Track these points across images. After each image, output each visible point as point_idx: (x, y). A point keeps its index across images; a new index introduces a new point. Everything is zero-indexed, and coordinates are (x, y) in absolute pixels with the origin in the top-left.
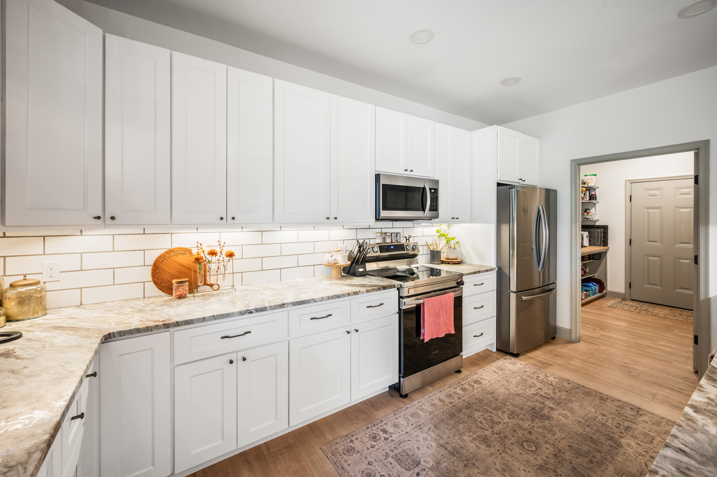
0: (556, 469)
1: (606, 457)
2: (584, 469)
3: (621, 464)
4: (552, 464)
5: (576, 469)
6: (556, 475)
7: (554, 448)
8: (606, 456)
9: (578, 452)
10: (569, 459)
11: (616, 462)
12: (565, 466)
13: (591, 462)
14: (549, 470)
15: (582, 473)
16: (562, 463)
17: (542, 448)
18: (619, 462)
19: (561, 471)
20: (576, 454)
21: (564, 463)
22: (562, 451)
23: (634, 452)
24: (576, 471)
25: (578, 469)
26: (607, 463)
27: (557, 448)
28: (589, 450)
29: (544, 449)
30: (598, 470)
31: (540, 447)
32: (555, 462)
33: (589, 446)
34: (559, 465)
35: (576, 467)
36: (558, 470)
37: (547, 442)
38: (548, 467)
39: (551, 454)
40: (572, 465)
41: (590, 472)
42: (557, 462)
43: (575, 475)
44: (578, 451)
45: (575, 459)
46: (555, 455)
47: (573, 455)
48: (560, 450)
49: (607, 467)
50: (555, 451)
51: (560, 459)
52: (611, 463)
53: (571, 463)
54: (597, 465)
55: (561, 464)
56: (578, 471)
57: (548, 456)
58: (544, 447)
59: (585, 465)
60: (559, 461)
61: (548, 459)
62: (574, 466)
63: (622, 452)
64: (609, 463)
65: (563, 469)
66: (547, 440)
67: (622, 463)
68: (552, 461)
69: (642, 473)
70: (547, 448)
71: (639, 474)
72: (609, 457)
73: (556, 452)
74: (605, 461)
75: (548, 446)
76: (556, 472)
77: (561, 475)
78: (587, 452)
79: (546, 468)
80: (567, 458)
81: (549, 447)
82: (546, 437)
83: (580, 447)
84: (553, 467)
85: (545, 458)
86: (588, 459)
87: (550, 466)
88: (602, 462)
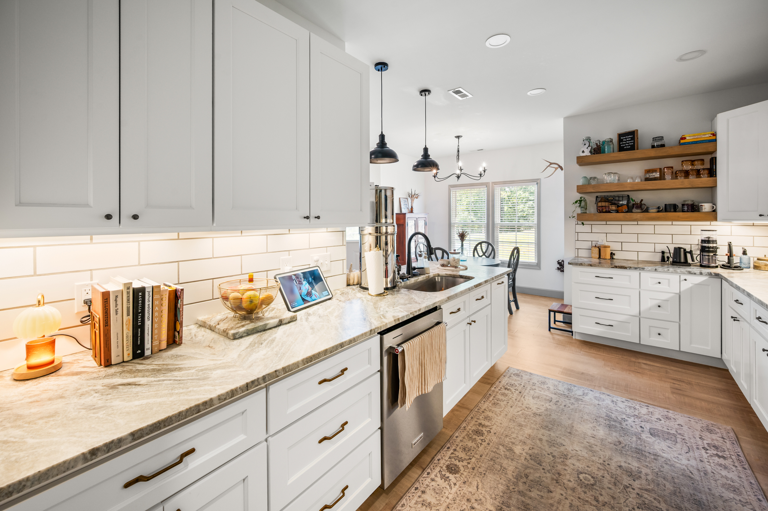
0: (553, 459)
1: (514, 487)
2: (532, 466)
3: (501, 481)
4: (559, 463)
5: (538, 464)
6: (552, 453)
7: (564, 484)
8: (513, 489)
9: (540, 485)
10: (546, 473)
11: (504, 483)
12: (548, 464)
13: (527, 476)
14: (558, 457)
15: (533, 461)
16: (551, 467)
17: (574, 480)
18: (502, 484)
19: (549, 459)
20: (542, 482)
21: (549, 468)
22: (555, 481)
23: (485, 504)
24: (538, 462)
25: (537, 464)
26: (513, 479)
27: (561, 485)
28: (530, 491)
29: (572, 480)
30: (520, 468)
31: (576, 480)
32: (557, 466)
33: (531, 499)
34: (553, 464)
35: (538, 465)
36: (552, 459)
37: (573, 490)
38: (561, 459)
39: (563, 474)
40: (542, 467)
41: (527, 463)
42: (555, 467)
43: (538, 458)
44: (541, 487)
45: (541, 476)
46: (559, 474)
47: (544, 479)
48: (557, 483)
49: (513, 474)
50: (561, 480)
51: (554, 471)
52: (510, 480)
53: (543, 469)
54: (521, 474)
55: (551, 465)
56: (536, 462)
57: (566, 472)
58: (573, 482)
59: (532, 471)
60: (554, 468)
61: (564, 468)
62: (540, 466)
63: (497, 500)
64: (511, 479)
65: (549, 461)
66: (574, 494)
67: (499, 483)
68: (560, 467)
69: (483, 475)
70: (569, 481)
71: (486, 474)
72: (511, 488)
73: (560, 478)
74: (515, 480)
75: (571, 485)
76: (553, 456)
77: (548, 454)
78: (532, 488)
79: (561, 458)
80: (548, 475)
81: (569, 483)
82: (577, 498)
83: (539, 493)
84: (557, 460)
85: (566, 468)
86: (531, 478)
87: (559, 461)
88: (517, 479)
